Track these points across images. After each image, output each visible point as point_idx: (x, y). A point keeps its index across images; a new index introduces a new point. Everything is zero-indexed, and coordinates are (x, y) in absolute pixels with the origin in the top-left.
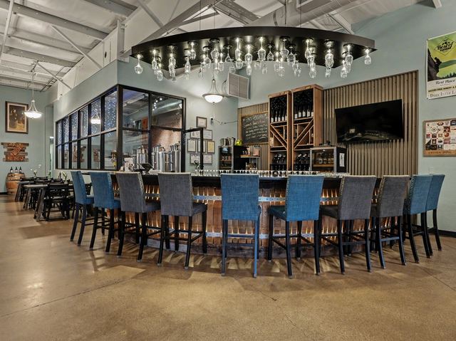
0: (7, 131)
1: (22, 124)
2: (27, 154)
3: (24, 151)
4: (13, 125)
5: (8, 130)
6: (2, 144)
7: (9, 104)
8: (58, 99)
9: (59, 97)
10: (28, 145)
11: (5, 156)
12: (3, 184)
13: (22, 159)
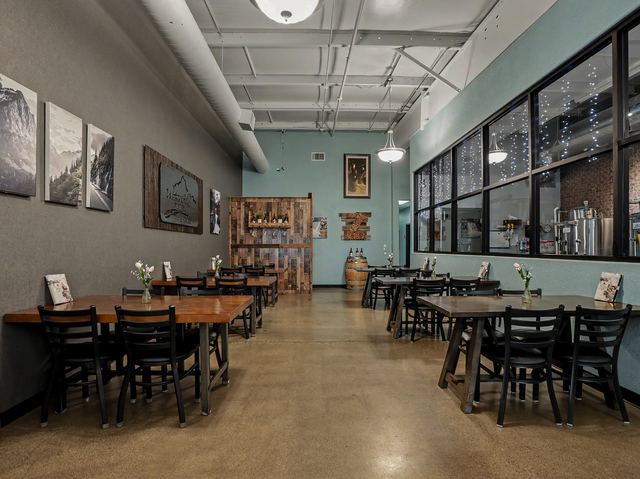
0: (345, 197)
1: (363, 184)
2: (368, 228)
3: (365, 224)
4: (352, 188)
5: (347, 195)
6: (341, 215)
7: (347, 157)
8: (422, 128)
9: (423, 123)
10: (369, 214)
11: (342, 233)
12: (341, 273)
13: (362, 236)
